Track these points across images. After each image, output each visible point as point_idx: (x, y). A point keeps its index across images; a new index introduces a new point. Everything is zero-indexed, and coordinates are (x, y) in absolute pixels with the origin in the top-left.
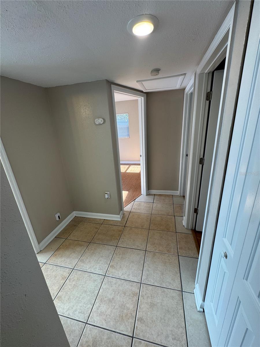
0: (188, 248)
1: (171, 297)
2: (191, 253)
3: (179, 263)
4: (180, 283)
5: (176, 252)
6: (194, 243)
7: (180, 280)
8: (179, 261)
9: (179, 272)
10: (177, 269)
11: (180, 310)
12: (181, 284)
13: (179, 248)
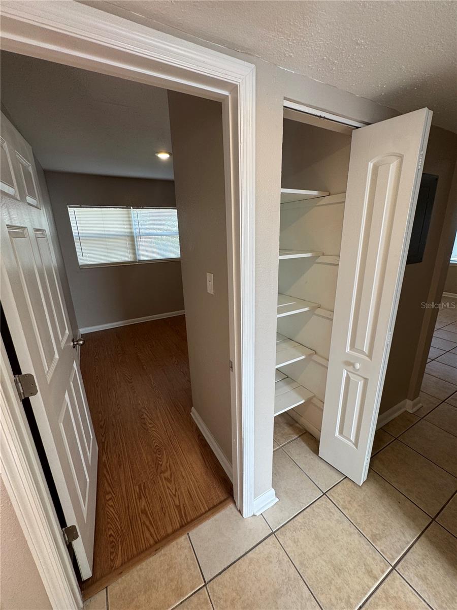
0: (168, 570)
1: (297, 546)
2: (183, 557)
3: (225, 569)
4: (263, 543)
5: (199, 599)
6: (144, 564)
7: (259, 546)
8: (220, 574)
9: (245, 557)
10: (243, 565)
11: (299, 522)
12: (265, 541)
13: (182, 595)
